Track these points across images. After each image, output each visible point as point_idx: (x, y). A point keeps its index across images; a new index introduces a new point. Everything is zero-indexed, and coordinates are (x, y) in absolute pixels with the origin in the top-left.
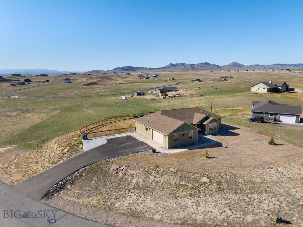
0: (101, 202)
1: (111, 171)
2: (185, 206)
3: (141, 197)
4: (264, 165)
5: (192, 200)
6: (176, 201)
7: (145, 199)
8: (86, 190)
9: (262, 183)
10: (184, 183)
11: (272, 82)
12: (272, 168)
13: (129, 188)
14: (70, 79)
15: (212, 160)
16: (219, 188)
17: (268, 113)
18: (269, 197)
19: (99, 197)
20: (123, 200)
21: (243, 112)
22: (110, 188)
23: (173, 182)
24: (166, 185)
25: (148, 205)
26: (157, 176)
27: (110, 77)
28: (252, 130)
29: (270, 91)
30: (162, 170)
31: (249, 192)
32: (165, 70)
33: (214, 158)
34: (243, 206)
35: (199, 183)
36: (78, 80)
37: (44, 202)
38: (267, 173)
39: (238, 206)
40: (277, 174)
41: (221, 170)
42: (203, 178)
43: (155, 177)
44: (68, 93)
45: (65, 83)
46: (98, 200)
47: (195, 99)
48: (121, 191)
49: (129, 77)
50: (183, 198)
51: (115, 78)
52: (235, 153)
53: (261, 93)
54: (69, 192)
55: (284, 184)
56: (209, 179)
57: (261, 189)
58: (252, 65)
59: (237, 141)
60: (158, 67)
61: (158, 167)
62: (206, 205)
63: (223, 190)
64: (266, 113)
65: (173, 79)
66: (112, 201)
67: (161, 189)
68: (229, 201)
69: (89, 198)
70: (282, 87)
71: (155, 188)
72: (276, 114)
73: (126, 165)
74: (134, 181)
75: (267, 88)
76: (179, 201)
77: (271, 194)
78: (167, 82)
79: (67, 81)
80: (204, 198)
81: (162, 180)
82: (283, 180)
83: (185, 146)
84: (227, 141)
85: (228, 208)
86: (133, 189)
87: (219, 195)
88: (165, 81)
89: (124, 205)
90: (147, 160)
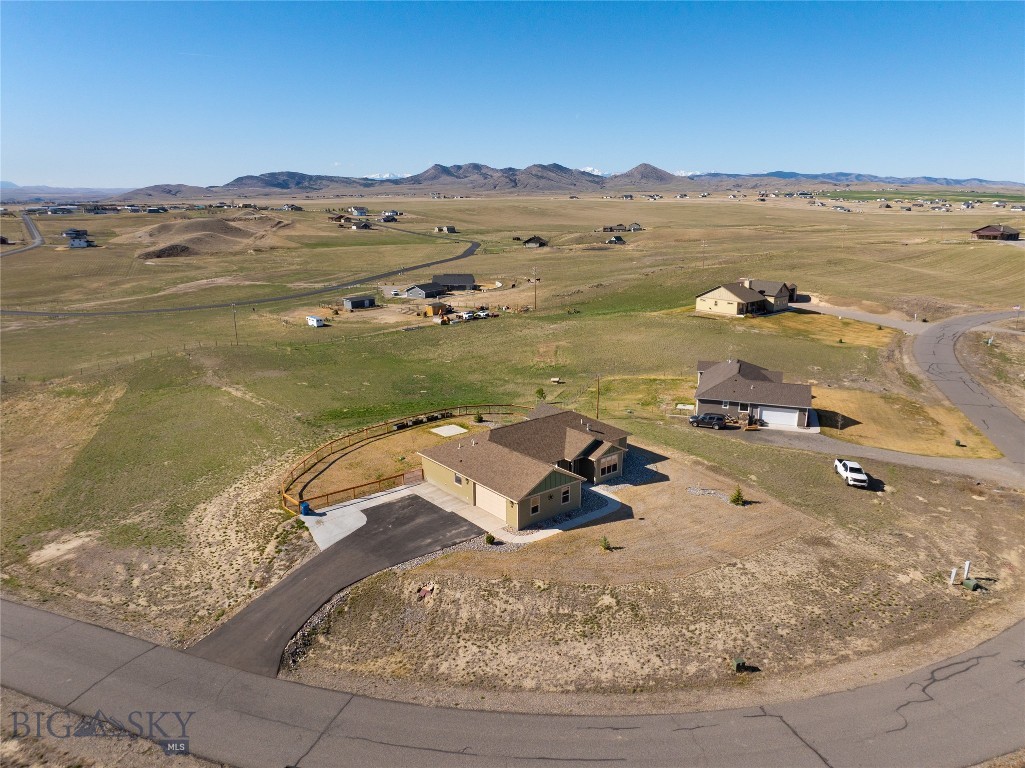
0: (408, 666)
1: (407, 596)
2: (575, 657)
3: (487, 647)
4: (719, 560)
5: (588, 645)
6: (557, 649)
7: (495, 651)
8: (365, 644)
9: (714, 599)
10: (566, 611)
11: (751, 282)
12: (734, 565)
13: (457, 631)
14: (85, 233)
15: (616, 554)
16: (636, 615)
17: (736, 404)
18: (727, 626)
19: (399, 656)
20: (453, 656)
21: (675, 392)
22: (415, 635)
23: (544, 611)
24: (532, 618)
25: (507, 663)
26: (511, 600)
27: (232, 223)
28: (697, 463)
29: (747, 312)
30: (518, 585)
31: (691, 618)
32: (417, 186)
33: (620, 548)
34: (682, 648)
35: (598, 608)
36: (114, 235)
37: (288, 679)
38: (724, 577)
39: (671, 648)
40: (743, 578)
41: (637, 577)
42: (604, 597)
43: (507, 602)
44: (96, 291)
45: (72, 247)
46: (400, 662)
47: (539, 332)
48: (442, 639)
49: (299, 221)
50: (569, 642)
51: (252, 228)
52: (662, 533)
53: (724, 317)
54: (329, 652)
55: (754, 597)
56: (616, 598)
57: (711, 612)
58: (698, 173)
59: (664, 500)
60: (392, 177)
61: (508, 580)
62: (615, 653)
63: (643, 619)
64: (732, 404)
65: (452, 230)
66: (430, 661)
67: (524, 628)
68: (656, 640)
69: (379, 660)
70: (776, 297)
71: (510, 626)
72: (755, 406)
73: (436, 579)
74: (464, 614)
75: (739, 304)
76: (564, 648)
77: (730, 621)
78: (434, 242)
79: (77, 241)
80: (608, 639)
81: (522, 608)
82: (753, 589)
83: (555, 521)
84: (643, 500)
85: (655, 653)
86: (467, 630)
87: (637, 631)
88: (426, 238)
89: (458, 668)
90: (479, 564)
